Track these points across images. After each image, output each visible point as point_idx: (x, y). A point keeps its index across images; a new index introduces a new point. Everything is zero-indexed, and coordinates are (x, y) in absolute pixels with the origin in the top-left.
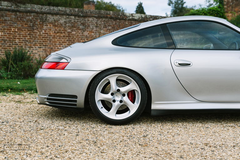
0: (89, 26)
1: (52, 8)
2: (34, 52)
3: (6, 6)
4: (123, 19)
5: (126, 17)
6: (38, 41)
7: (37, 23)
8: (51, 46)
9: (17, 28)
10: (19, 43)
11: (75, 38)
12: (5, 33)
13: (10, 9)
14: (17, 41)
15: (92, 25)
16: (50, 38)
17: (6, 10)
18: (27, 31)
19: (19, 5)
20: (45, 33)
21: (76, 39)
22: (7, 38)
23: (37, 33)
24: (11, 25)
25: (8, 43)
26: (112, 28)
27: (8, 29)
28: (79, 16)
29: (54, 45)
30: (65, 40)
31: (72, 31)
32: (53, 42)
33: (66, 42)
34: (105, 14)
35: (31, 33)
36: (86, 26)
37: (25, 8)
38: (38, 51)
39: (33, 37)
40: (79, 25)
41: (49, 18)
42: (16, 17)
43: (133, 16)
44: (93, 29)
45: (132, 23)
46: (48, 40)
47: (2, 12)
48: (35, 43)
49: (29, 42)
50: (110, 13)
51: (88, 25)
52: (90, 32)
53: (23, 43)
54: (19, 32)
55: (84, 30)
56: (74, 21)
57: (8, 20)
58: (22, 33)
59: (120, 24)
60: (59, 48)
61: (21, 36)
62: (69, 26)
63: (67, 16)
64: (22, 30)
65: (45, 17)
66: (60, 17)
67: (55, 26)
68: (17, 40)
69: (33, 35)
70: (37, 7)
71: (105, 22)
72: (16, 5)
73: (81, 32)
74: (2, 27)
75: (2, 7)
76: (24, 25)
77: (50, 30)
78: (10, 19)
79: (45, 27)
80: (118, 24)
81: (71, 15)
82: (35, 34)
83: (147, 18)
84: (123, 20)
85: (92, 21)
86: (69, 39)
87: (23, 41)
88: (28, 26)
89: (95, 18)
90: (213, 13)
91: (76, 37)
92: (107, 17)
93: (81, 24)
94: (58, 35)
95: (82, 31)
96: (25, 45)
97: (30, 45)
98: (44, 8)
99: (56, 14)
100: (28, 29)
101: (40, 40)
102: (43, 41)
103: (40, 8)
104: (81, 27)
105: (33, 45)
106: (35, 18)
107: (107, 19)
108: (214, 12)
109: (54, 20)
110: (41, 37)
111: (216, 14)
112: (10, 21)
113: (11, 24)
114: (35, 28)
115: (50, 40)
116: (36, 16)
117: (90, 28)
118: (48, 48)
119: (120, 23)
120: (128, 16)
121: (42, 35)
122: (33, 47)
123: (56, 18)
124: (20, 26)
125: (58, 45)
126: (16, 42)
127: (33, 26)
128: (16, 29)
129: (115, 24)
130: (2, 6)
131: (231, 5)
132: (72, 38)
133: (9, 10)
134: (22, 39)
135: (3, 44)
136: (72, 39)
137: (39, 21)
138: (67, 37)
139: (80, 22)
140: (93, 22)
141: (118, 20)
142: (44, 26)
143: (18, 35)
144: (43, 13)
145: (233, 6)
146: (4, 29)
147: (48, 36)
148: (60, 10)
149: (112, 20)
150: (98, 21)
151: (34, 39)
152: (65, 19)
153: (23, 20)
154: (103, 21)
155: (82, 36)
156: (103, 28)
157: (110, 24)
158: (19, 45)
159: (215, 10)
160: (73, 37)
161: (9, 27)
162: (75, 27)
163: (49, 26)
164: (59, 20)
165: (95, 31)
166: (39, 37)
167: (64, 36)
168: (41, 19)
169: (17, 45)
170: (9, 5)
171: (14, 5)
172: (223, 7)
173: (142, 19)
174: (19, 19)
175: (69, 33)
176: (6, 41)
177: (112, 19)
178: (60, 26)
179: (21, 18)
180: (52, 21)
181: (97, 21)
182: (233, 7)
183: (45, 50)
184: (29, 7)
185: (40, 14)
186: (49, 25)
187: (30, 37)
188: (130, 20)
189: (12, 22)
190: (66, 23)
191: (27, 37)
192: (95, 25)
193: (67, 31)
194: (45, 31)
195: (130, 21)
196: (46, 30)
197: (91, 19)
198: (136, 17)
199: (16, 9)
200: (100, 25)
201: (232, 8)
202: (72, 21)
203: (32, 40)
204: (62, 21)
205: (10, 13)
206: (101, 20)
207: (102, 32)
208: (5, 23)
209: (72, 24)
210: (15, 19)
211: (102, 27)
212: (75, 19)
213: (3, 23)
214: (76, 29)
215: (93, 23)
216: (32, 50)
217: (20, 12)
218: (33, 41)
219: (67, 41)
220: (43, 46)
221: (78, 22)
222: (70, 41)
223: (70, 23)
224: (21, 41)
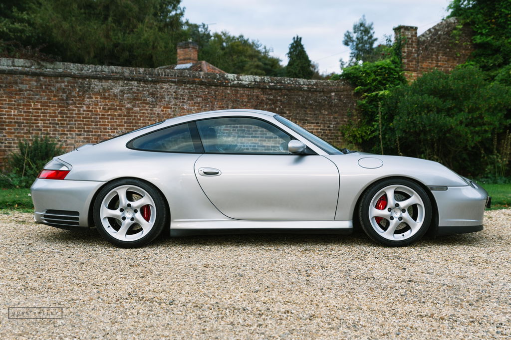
0: (163, 97)
1: (99, 68)
2: (69, 142)
3: (22, 66)
4: (221, 85)
5: (227, 82)
6: (75, 124)
7: (73, 94)
8: (98, 132)
9: (41, 102)
10: (44, 127)
11: (139, 118)
12: (21, 112)
13: (28, 72)
14: (40, 124)
15: (169, 97)
16: (95, 118)
17: (22, 73)
18: (58, 107)
19: (44, 64)
20: (88, 111)
21: (140, 120)
22: (24, 119)
23: (74, 110)
24: (30, 99)
25: (25, 128)
26: (203, 100)
27: (24, 105)
28: (146, 81)
29: (102, 130)
30: (121, 122)
31: (134, 106)
32: (101, 125)
33: (123, 126)
34: (190, 76)
35: (64, 110)
36: (157, 97)
37: (53, 69)
38: (77, 140)
39: (67, 117)
40: (145, 97)
41: (95, 84)
42: (39, 84)
43: (240, 80)
44: (169, 102)
45: (238, 90)
46: (92, 122)
47: (16, 76)
48: (70, 127)
49: (60, 125)
50: (200, 75)
51: (160, 95)
52: (164, 108)
53: (50, 127)
54: (44, 109)
55: (154, 105)
56: (138, 90)
57: (24, 89)
58: (49, 111)
59: (217, 93)
60: (112, 134)
61: (48, 115)
62: (128, 99)
63: (125, 82)
64: (49, 106)
65: (87, 84)
66: (113, 84)
67: (105, 98)
68: (40, 122)
69: (66, 114)
70: (74, 67)
71: (191, 91)
72: (39, 64)
73: (149, 107)
74: (15, 101)
75: (15, 68)
76: (52, 98)
77: (97, 105)
78: (28, 88)
79: (88, 100)
80: (213, 93)
81: (133, 79)
82: (71, 112)
83: (264, 82)
84: (223, 86)
85: (167, 89)
86: (128, 119)
87: (50, 123)
88: (58, 100)
89: (173, 84)
90: (382, 72)
91: (141, 116)
92: (193, 82)
93: (149, 94)
94: (109, 113)
95: (151, 106)
96: (54, 131)
97: (62, 131)
98: (86, 69)
99: (107, 78)
100: (58, 104)
101: (79, 122)
102: (85, 125)
103: (80, 69)
104: (149, 100)
105: (67, 131)
106: (71, 86)
107: (194, 86)
108: (384, 70)
109: (104, 89)
110: (80, 117)
111: (387, 73)
112: (28, 92)
113: (30, 96)
114: (71, 102)
115: (97, 122)
116: (72, 83)
117: (165, 101)
118: (92, 135)
119: (217, 91)
120: (232, 80)
121: (83, 114)
122: (67, 134)
123: (106, 84)
124: (45, 99)
125: (110, 131)
126: (38, 126)
127: (67, 99)
128: (39, 104)
129: (209, 93)
130: (15, 66)
131: (415, 58)
132: (133, 117)
133: (26, 74)
134: (49, 120)
135: (17, 129)
136: (133, 120)
137: (77, 90)
138: (125, 116)
139: (148, 91)
140: (170, 90)
141: (213, 87)
142: (86, 99)
143: (42, 115)
144: (84, 77)
145: (418, 59)
146: (19, 105)
147: (92, 114)
148: (113, 72)
149: (203, 87)
150: (179, 89)
151: (70, 121)
152: (122, 86)
153: (51, 89)
154: (187, 89)
155: (151, 114)
156: (188, 100)
157: (198, 94)
158: (44, 130)
159: (385, 68)
160: (135, 116)
161: (27, 102)
162: (139, 100)
163: (94, 99)
164: (112, 89)
165: (173, 107)
166: (78, 117)
167: (119, 115)
168: (80, 87)
169: (41, 130)
170: (26, 64)
171: (36, 64)
172: (401, 62)
173: (255, 84)
174: (44, 87)
175: (128, 109)
176: (23, 125)
177: (203, 85)
178: (114, 97)
179: (47, 86)
180: (99, 90)
181: (176, 88)
182: (420, 61)
183: (88, 138)
184: (61, 67)
185: (79, 78)
186: (94, 96)
187: (63, 117)
188: (234, 86)
189: (32, 93)
190: (124, 93)
191: (57, 117)
192: (173, 97)
193: (125, 106)
194: (87, 107)
195: (234, 88)
196: (90, 105)
197: (165, 86)
198: (246, 81)
199: (38, 71)
200: (182, 95)
201: (418, 62)
202: (133, 90)
203: (65, 122)
204: (117, 90)
205: (28, 78)
206: (183, 87)
207: (185, 107)
208: (20, 94)
209: (134, 95)
210: (37, 88)
211: (186, 99)
212: (139, 87)
213: (16, 94)
214: (141, 103)
215: (169, 92)
216: (65, 139)
217: (45, 76)
218: (67, 124)
219: (125, 123)
220: (85, 131)
221: (143, 90)
222: (130, 123)
223: (129, 93)
224: (47, 124)
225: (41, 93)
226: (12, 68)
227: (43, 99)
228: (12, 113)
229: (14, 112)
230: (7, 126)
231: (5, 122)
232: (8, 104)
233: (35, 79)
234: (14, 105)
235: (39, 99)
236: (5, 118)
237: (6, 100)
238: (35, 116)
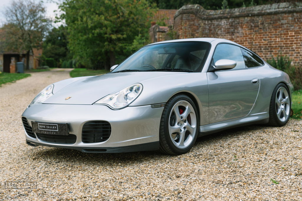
225: (295, 25)
226: (277, 10)
227: (296, 28)
228: (277, 40)
229: (279, 39)
230: (274, 49)
231: (273, 47)
232: (275, 35)
233: (290, 15)
234: (278, 35)
235: (293, 29)
236: (273, 44)
237: (273, 32)
238: (291, 41)
